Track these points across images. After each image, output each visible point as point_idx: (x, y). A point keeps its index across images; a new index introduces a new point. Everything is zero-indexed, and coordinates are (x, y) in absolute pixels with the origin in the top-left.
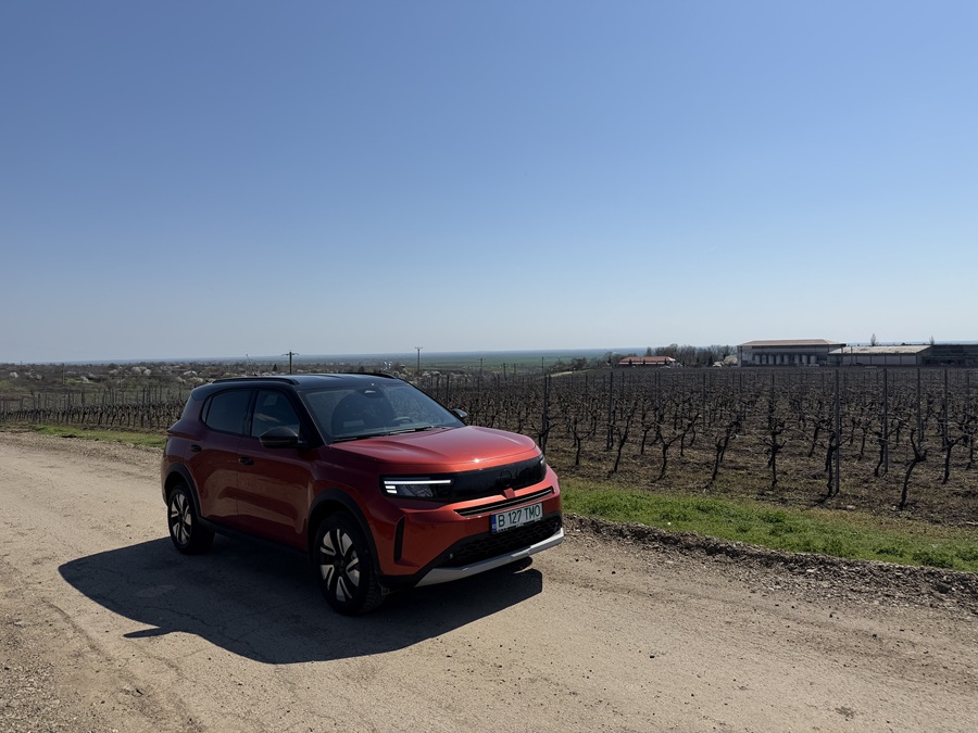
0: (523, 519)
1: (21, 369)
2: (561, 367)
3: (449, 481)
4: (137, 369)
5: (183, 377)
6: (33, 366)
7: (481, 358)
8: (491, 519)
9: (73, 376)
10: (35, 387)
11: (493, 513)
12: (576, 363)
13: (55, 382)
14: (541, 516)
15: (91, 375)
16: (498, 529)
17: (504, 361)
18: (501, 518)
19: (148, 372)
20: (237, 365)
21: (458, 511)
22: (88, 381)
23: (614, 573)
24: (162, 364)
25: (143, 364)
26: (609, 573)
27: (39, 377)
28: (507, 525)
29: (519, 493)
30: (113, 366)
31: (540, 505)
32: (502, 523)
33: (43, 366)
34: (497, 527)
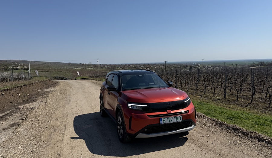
0: (173, 120)
1: (108, 65)
2: (254, 65)
3: (147, 106)
4: (131, 65)
5: (141, 68)
6: (110, 65)
7: (224, 62)
8: (160, 120)
9: (118, 67)
10: (110, 70)
11: (160, 118)
12: (260, 63)
13: (114, 69)
14: (181, 120)
15: (121, 67)
16: (163, 123)
17: (233, 63)
18: (164, 120)
19: (133, 66)
20: (154, 64)
21: (148, 116)
22: (121, 68)
23: (212, 143)
24: (137, 64)
25: (132, 64)
26: (210, 143)
27: (111, 67)
28: (167, 122)
29: (172, 112)
30: (126, 65)
31: (181, 117)
32: (164, 121)
33: (112, 65)
34: (162, 122)
